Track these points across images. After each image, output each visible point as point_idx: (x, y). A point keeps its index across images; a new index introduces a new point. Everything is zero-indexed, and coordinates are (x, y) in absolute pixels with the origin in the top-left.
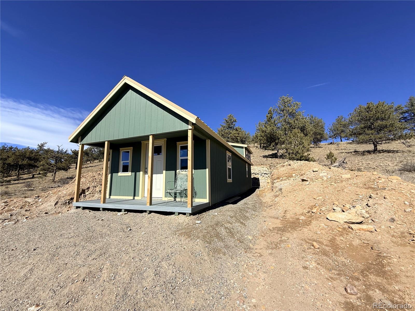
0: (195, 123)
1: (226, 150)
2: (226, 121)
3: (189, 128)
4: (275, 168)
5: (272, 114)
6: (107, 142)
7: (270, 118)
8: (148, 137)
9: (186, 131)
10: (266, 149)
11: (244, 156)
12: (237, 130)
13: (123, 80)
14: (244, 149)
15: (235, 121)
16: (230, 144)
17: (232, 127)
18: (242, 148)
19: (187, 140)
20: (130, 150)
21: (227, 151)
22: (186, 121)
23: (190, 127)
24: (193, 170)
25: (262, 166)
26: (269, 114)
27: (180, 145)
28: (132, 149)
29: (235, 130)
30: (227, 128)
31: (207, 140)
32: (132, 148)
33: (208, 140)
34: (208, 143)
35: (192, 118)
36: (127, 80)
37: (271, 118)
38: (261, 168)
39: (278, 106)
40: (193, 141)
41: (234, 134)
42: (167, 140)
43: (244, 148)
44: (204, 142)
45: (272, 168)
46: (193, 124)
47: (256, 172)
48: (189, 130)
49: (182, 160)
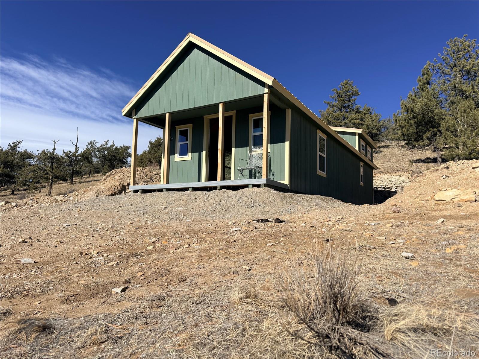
0: (272, 86)
1: (317, 129)
2: (338, 93)
3: (265, 92)
4: (421, 175)
5: (429, 76)
6: (168, 114)
7: (424, 84)
8: (217, 105)
9: (262, 96)
10: (414, 147)
11: (357, 149)
12: (358, 112)
13: (187, 37)
14: (357, 137)
15: (356, 93)
16: (335, 129)
17: (349, 106)
18: (354, 134)
19: (263, 111)
20: (189, 128)
21: (318, 131)
22: (262, 84)
23: (266, 90)
24: (269, 145)
25: (398, 174)
26: (424, 75)
27: (252, 118)
28: (192, 127)
29: (354, 112)
30: (339, 109)
31: (287, 110)
32: (191, 125)
33: (289, 110)
34: (289, 113)
35: (268, 80)
36: (192, 38)
37: (428, 83)
38: (396, 177)
39: (443, 58)
40: (270, 112)
41: (352, 119)
42: (236, 113)
43: (358, 134)
44: (283, 112)
45: (415, 175)
46: (270, 87)
47: (385, 184)
48: (265, 95)
49: (255, 136)
